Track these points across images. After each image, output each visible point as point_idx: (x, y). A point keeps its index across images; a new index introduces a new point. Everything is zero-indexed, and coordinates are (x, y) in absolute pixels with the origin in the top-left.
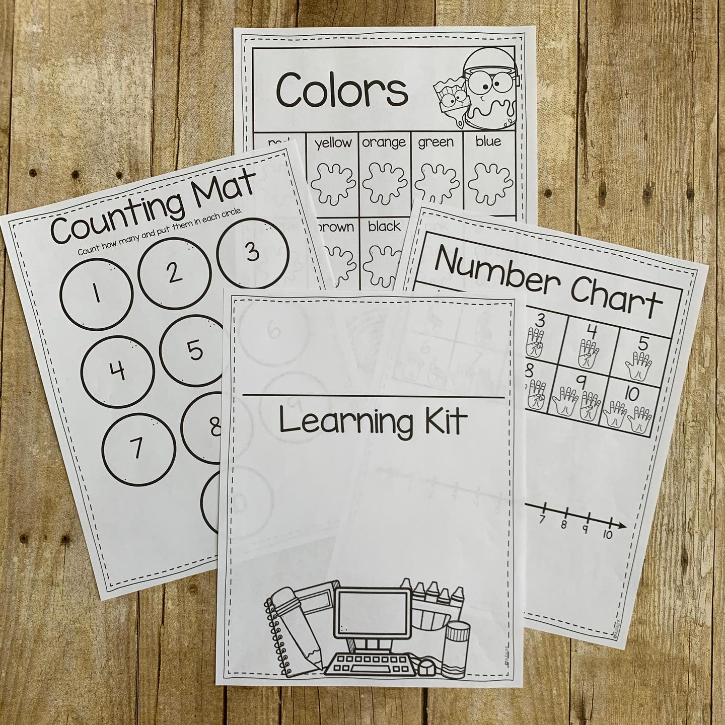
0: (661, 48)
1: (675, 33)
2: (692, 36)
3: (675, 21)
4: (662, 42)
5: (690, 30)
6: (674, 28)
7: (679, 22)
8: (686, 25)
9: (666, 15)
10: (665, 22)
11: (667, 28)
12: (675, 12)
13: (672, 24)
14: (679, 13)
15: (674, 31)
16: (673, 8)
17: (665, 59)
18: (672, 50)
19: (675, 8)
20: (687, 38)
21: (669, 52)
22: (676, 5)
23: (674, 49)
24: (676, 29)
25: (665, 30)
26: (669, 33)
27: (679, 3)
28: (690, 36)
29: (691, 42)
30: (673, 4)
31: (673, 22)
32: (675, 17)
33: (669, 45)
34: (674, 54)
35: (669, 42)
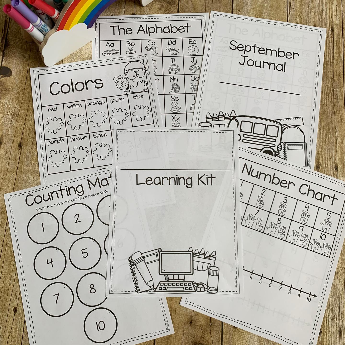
0: (322, 109)
1: (327, 104)
2: (334, 105)
3: (327, 99)
4: (322, 107)
5: (333, 103)
6: (326, 102)
7: (328, 99)
8: (331, 101)
9: (323, 97)
10: (323, 99)
11: (324, 102)
12: (326, 95)
13: (326, 100)
14: (328, 96)
15: (326, 103)
16: (326, 94)
17: (323, 113)
18: (326, 110)
19: (327, 94)
20: (332, 106)
21: (325, 111)
22: (327, 93)
23: (327, 110)
24: (327, 102)
25: (323, 102)
26: (325, 104)
27: (328, 92)
28: (333, 105)
29: (334, 108)
30: (325, 92)
31: (326, 99)
32: (327, 97)
33: (325, 108)
34: (327, 112)
35: (325, 107)
